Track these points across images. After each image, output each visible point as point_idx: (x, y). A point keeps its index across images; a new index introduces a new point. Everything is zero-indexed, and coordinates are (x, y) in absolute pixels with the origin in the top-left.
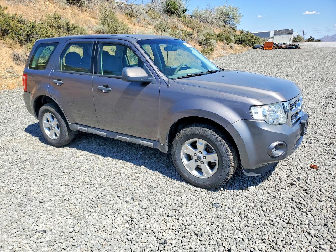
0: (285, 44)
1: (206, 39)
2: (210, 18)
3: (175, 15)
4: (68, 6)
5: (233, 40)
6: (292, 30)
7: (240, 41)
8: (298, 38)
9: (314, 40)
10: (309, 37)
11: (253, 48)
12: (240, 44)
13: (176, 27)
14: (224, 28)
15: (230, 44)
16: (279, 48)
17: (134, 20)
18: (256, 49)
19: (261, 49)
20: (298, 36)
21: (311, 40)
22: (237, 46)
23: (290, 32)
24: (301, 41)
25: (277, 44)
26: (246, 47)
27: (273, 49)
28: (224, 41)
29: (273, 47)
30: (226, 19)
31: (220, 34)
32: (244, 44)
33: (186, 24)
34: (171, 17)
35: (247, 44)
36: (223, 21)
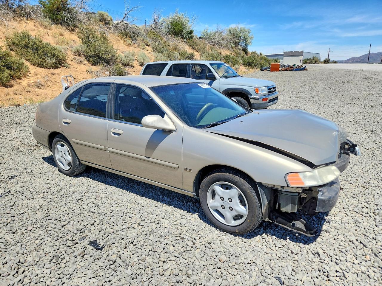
0: (294, 65)
2: (219, 39)
3: (180, 37)
4: (53, 26)
5: (241, 61)
7: (248, 63)
8: (313, 59)
9: (330, 62)
10: (325, 59)
11: (261, 70)
12: (248, 66)
13: (176, 48)
14: (234, 49)
15: (235, 66)
16: (287, 70)
17: (129, 41)
18: (264, 70)
19: (269, 71)
20: (314, 58)
21: (327, 61)
22: (244, 67)
23: (299, 54)
24: (317, 62)
25: (285, 66)
26: (254, 69)
27: (280, 71)
28: (230, 62)
29: (281, 68)
30: (237, 41)
31: (227, 56)
32: (252, 66)
33: (190, 46)
34: (175, 39)
35: (255, 66)
36: (234, 42)
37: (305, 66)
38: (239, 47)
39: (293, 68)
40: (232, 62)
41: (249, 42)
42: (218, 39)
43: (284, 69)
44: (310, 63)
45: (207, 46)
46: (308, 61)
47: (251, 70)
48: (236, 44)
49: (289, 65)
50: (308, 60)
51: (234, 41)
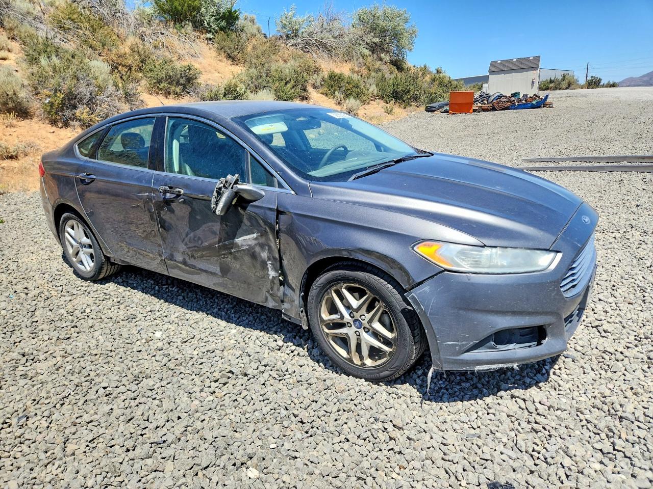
0: (514, 95)
3: (189, 27)
5: (373, 89)
6: (537, 59)
8: (563, 80)
9: (601, 84)
10: (589, 78)
11: (429, 110)
15: (347, 102)
16: (494, 109)
18: (434, 111)
19: (446, 111)
20: (564, 76)
21: (593, 83)
22: (382, 105)
23: (529, 65)
24: (572, 86)
25: (489, 97)
26: (409, 108)
27: (474, 111)
28: (338, 93)
29: (480, 105)
31: (332, 76)
32: (404, 101)
33: (222, 49)
35: (416, 98)
36: (367, 44)
37: (547, 97)
38: (382, 55)
39: (512, 103)
40: (343, 92)
41: (405, 40)
43: (485, 106)
44: (556, 88)
46: (552, 85)
47: (399, 111)
48: (373, 48)
49: (501, 96)
50: (551, 82)
51: (369, 42)
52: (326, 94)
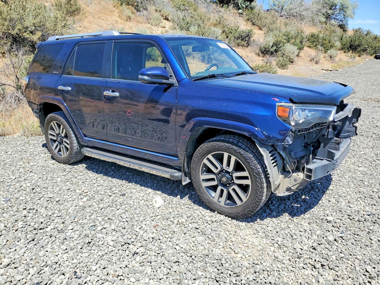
1: (276, 44)
3: (231, 7)
5: (338, 44)
7: (351, 47)
11: (376, 58)
12: (351, 51)
14: (324, 25)
15: (329, 52)
22: (344, 54)
26: (362, 56)
28: (319, 47)
30: (330, 12)
31: (313, 36)
32: (358, 52)
33: (248, 20)
34: (223, 10)
35: (365, 50)
36: (324, 14)
38: (333, 22)
40: (322, 45)
41: (349, 12)
42: (298, 9)
45: (278, 21)
47: (357, 58)
48: (328, 17)
52: (310, 47)
